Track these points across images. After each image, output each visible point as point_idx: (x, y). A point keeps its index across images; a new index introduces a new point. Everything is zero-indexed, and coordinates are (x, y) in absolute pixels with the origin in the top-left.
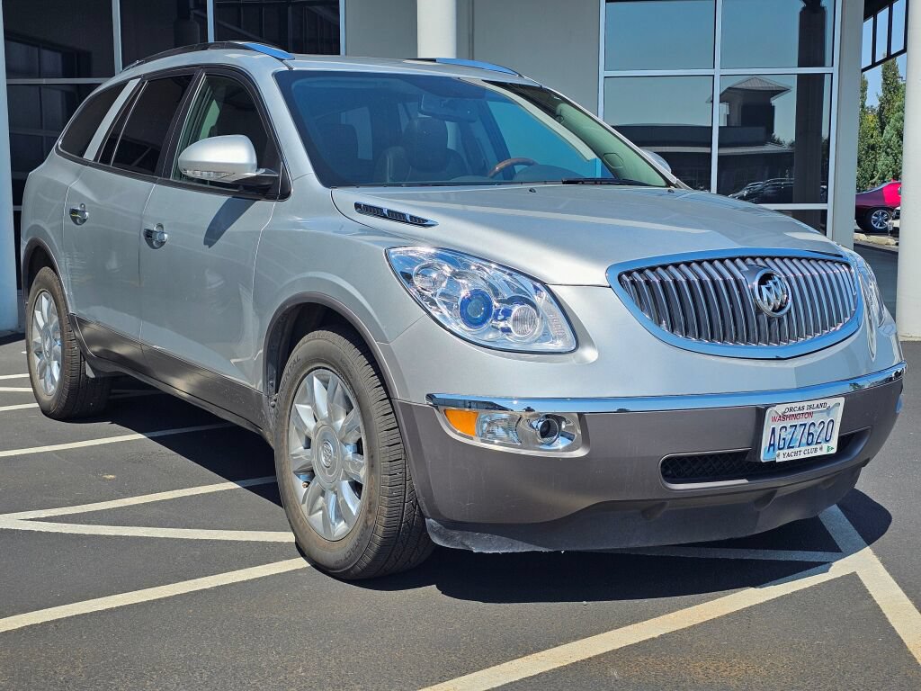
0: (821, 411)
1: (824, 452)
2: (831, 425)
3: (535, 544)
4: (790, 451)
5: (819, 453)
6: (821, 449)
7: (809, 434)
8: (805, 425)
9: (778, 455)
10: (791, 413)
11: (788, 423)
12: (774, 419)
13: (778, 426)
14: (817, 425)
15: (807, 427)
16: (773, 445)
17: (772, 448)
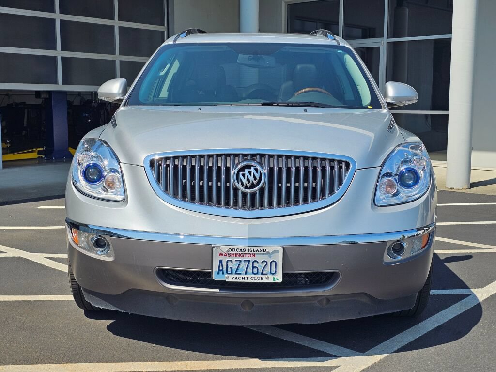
0: (262, 254)
1: (271, 280)
2: (274, 264)
3: (116, 307)
4: (238, 276)
5: (265, 281)
6: (267, 278)
7: (253, 267)
8: (249, 261)
9: (227, 277)
10: (234, 252)
11: (233, 258)
12: (221, 255)
13: (225, 259)
14: (260, 262)
15: (251, 263)
16: (222, 270)
17: (221, 273)
